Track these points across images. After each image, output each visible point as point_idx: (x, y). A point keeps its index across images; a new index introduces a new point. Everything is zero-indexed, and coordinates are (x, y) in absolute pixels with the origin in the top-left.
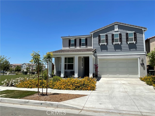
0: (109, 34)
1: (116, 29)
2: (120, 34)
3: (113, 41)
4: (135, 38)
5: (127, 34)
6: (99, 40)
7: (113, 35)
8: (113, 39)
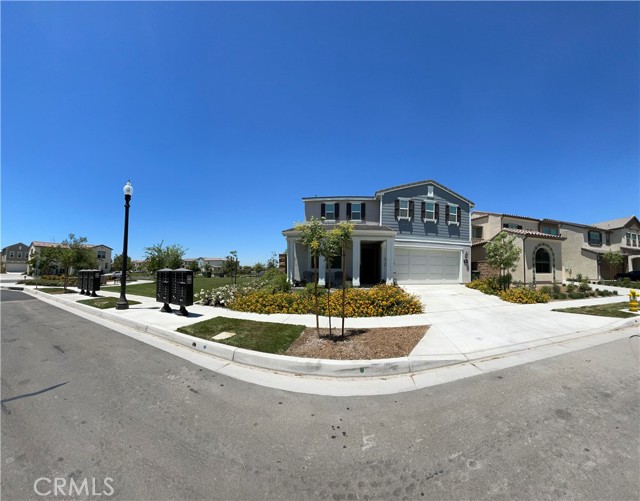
0: (418, 200)
1: (431, 195)
2: (437, 205)
3: (423, 216)
4: (459, 216)
5: (447, 207)
6: (397, 210)
7: (423, 203)
8: (423, 212)
